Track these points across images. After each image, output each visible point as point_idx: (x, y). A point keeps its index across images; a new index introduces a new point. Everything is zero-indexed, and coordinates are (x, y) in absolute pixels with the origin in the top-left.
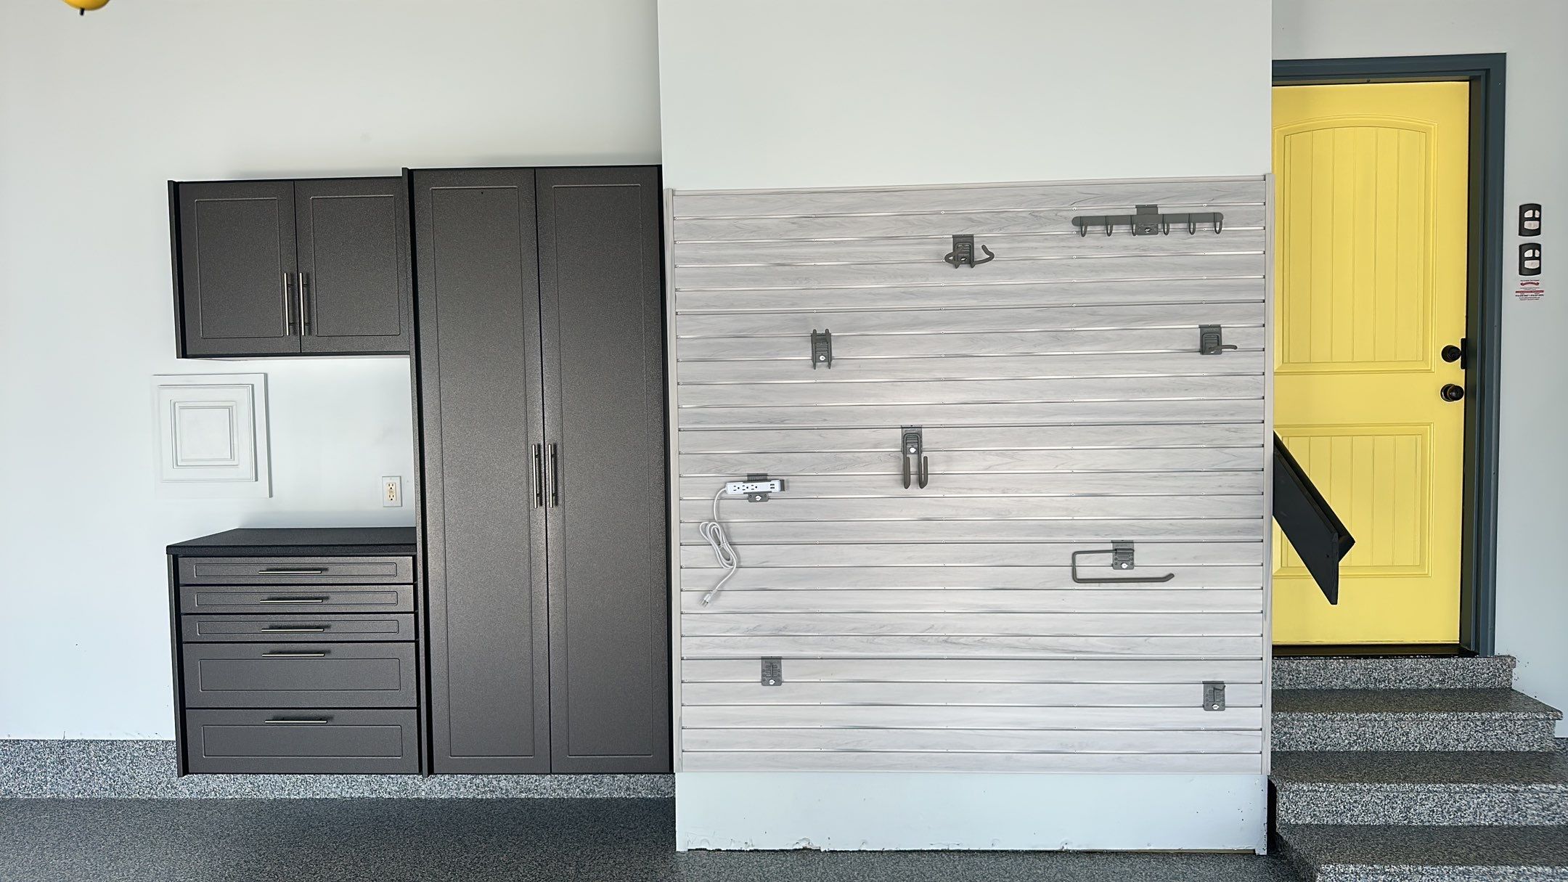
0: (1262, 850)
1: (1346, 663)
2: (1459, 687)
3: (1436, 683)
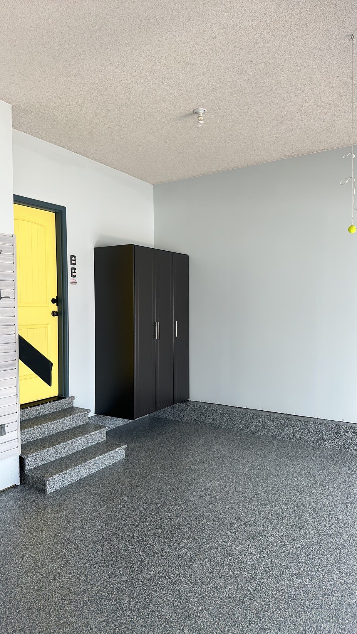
0: (18, 484)
1: (30, 409)
2: (61, 409)
3: (55, 410)
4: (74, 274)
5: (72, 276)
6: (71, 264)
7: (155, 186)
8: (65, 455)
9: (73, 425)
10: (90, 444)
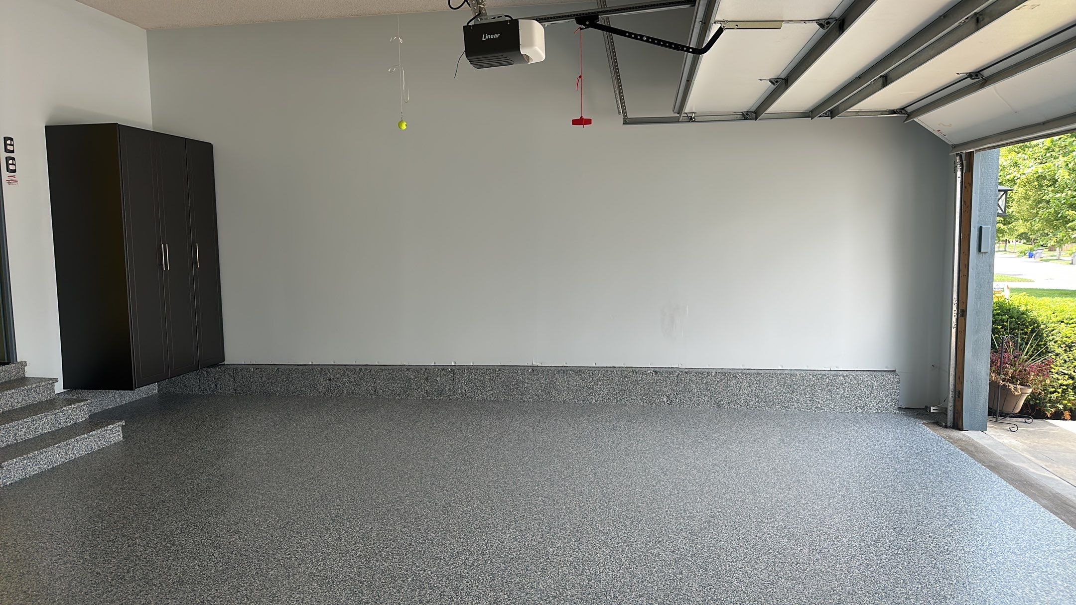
4: (11, 167)
5: (8, 170)
6: (5, 151)
7: (148, 31)
8: (22, 439)
9: (30, 402)
10: (63, 425)
